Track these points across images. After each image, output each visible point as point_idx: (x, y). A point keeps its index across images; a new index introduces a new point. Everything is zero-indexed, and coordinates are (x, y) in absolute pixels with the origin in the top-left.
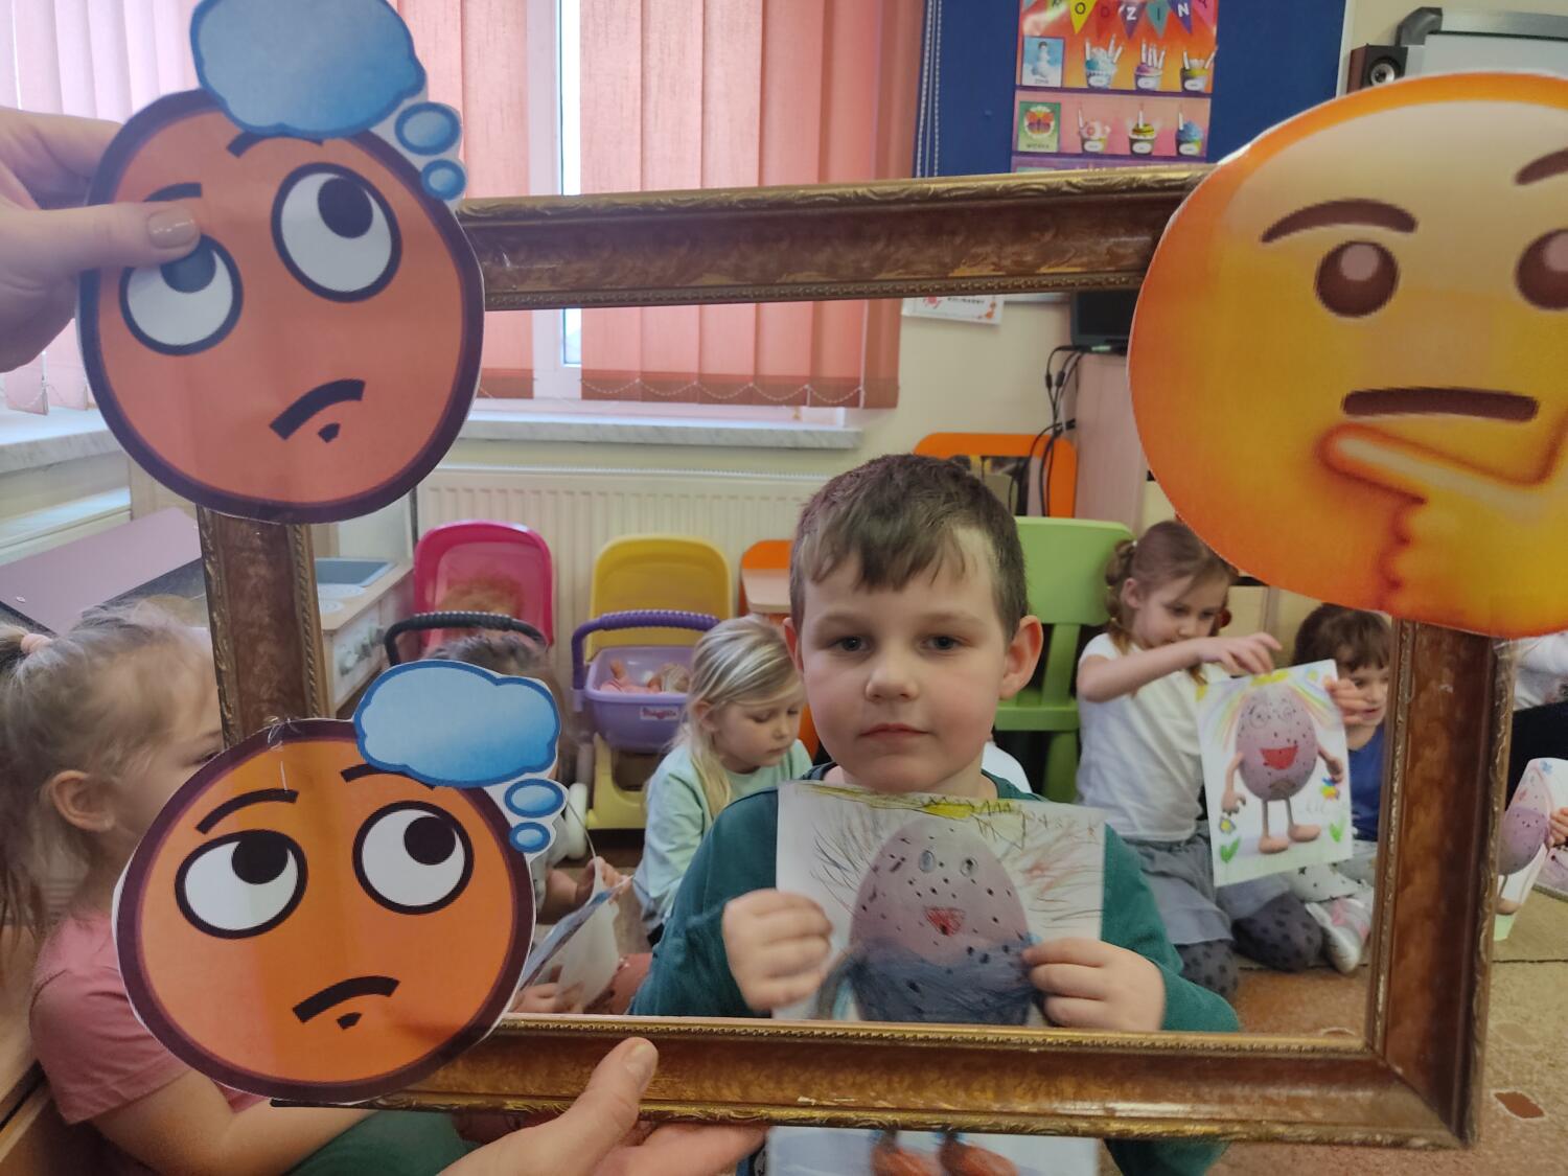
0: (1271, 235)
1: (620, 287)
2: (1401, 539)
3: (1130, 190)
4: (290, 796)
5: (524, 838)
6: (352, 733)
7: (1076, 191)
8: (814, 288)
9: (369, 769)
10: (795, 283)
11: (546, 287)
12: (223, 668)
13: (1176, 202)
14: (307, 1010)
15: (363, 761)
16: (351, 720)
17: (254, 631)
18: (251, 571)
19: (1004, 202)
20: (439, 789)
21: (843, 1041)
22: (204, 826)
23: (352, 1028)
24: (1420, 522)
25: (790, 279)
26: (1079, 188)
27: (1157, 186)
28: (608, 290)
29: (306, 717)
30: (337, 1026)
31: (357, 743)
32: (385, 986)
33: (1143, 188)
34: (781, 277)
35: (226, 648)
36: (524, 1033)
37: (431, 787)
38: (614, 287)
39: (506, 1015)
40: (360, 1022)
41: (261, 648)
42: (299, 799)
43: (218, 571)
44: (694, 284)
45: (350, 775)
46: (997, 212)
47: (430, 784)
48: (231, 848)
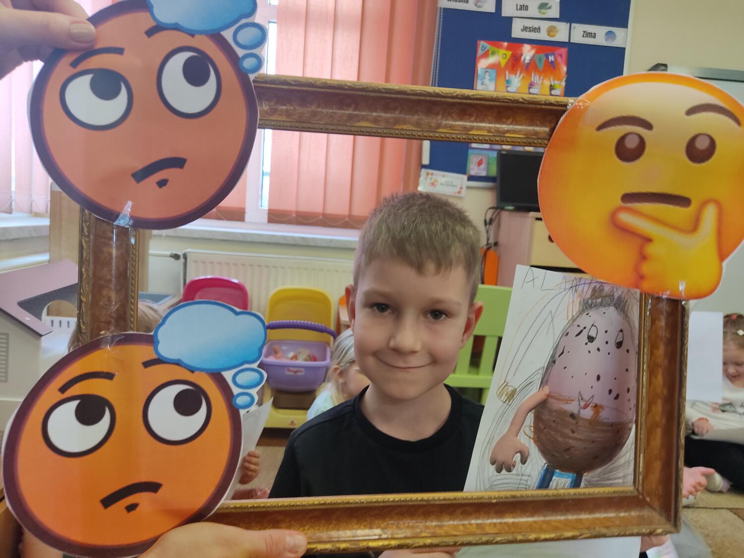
0: (600, 128)
1: (320, 122)
2: (643, 257)
3: (546, 104)
4: (109, 376)
5: (240, 401)
6: (152, 341)
7: (524, 101)
8: (410, 132)
9: (159, 361)
10: (402, 129)
11: (284, 118)
12: (84, 300)
13: (564, 111)
14: (108, 502)
15: (155, 357)
16: (152, 333)
17: (102, 282)
18: (105, 249)
19: (496, 103)
20: (196, 373)
21: (403, 503)
22: (63, 389)
23: (133, 513)
24: (651, 249)
25: (400, 128)
26: (526, 101)
27: (556, 103)
28: (315, 123)
29: (126, 331)
30: (125, 511)
31: (154, 346)
32: (153, 487)
33: (551, 104)
34: (396, 125)
35: (87, 289)
36: (234, 511)
37: (193, 372)
38: (318, 122)
39: (223, 501)
40: (138, 509)
41: (104, 292)
42: (115, 378)
43: (89, 246)
44: (355, 125)
45: (147, 364)
46: (491, 107)
47: (192, 370)
48: (75, 403)
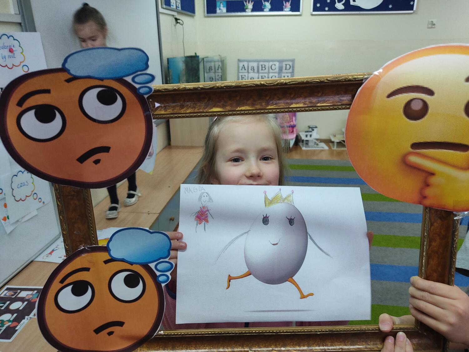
0: (389, 96)
2: (427, 185)
3: (346, 81)
4: (87, 269)
5: (161, 279)
6: (106, 249)
7: (328, 82)
9: (112, 260)
14: (98, 331)
15: (110, 258)
17: (74, 220)
18: (72, 202)
19: (307, 85)
22: (62, 281)
23: (111, 336)
25: (240, 109)
27: (354, 80)
30: (107, 335)
31: (108, 252)
32: (121, 324)
33: (350, 80)
34: (237, 108)
35: (65, 226)
37: (132, 265)
39: (157, 332)
40: (114, 334)
41: (76, 226)
42: (91, 270)
43: (61, 203)
45: (106, 262)
48: (71, 287)
